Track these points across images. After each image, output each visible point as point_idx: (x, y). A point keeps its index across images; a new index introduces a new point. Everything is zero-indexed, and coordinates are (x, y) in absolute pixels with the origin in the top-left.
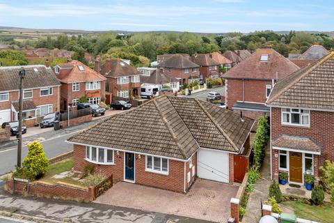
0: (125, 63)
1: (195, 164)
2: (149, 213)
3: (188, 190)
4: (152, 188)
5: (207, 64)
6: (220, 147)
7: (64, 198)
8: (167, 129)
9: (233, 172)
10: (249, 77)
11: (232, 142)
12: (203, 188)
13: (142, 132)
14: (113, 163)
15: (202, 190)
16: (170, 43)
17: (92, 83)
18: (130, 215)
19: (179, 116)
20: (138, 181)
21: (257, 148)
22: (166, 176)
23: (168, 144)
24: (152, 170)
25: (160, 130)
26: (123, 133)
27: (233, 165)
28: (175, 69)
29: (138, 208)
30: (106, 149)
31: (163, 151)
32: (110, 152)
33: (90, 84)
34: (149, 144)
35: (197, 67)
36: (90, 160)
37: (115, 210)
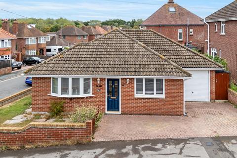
7: (44, 144)
9: (214, 90)
16: (49, 26)
17: (3, 41)
20: (126, 111)
23: (160, 65)
24: (144, 95)
27: (214, 83)
28: (71, 36)
30: (82, 78)
31: (159, 71)
35: (87, 35)
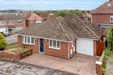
0: (51, 14)
1: (75, 46)
2: (45, 68)
3: (71, 58)
4: (52, 56)
5: (84, 17)
6: (89, 37)
7: (6, 59)
8: (61, 28)
9: (96, 50)
10: (102, 13)
11: (95, 35)
12: (79, 58)
13: (48, 29)
14: (34, 44)
15: (78, 59)
17: (38, 20)
18: (34, 69)
19: (68, 24)
20: (46, 53)
21: (109, 38)
22: (59, 50)
23: (60, 34)
24: (52, 47)
25: (57, 29)
26: (39, 30)
27: (96, 47)
29: (40, 65)
30: (31, 37)
31: (57, 37)
32: (32, 39)
33: (37, 21)
34: (51, 34)
36: (24, 43)
37: (27, 66)
